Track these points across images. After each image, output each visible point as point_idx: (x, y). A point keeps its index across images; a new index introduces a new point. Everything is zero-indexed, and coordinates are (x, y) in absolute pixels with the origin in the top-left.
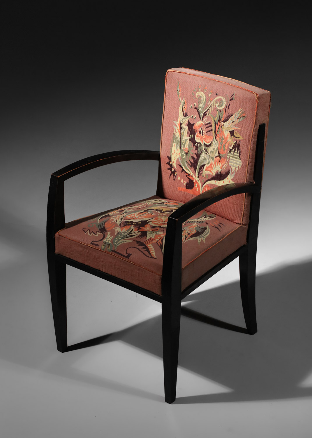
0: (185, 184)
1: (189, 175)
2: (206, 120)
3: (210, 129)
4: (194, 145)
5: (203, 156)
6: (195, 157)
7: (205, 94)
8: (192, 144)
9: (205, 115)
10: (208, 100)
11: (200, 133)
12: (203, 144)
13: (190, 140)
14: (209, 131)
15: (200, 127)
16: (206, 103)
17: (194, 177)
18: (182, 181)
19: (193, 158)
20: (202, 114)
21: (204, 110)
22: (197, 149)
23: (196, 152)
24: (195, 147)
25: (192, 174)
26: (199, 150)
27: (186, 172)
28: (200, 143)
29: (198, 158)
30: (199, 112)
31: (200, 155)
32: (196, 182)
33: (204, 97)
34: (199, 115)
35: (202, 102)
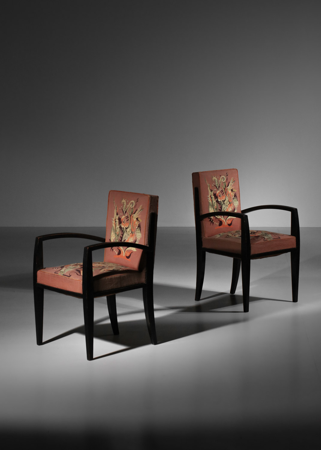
0: (218, 224)
1: (219, 219)
2: (220, 189)
3: (223, 193)
4: (218, 203)
5: (223, 206)
6: (220, 209)
7: (216, 177)
8: (217, 203)
9: (219, 187)
10: (218, 179)
11: (220, 196)
12: (222, 201)
13: (216, 202)
14: (223, 194)
15: (219, 193)
16: (218, 181)
17: (222, 219)
18: (217, 224)
19: (219, 210)
20: (218, 187)
21: (218, 185)
22: (220, 204)
23: (220, 206)
24: (219, 204)
25: (220, 218)
26: (221, 204)
27: (218, 218)
28: (221, 201)
29: (221, 209)
30: (216, 187)
31: (222, 207)
32: (223, 221)
33: (216, 179)
34: (217, 188)
35: (216, 182)
